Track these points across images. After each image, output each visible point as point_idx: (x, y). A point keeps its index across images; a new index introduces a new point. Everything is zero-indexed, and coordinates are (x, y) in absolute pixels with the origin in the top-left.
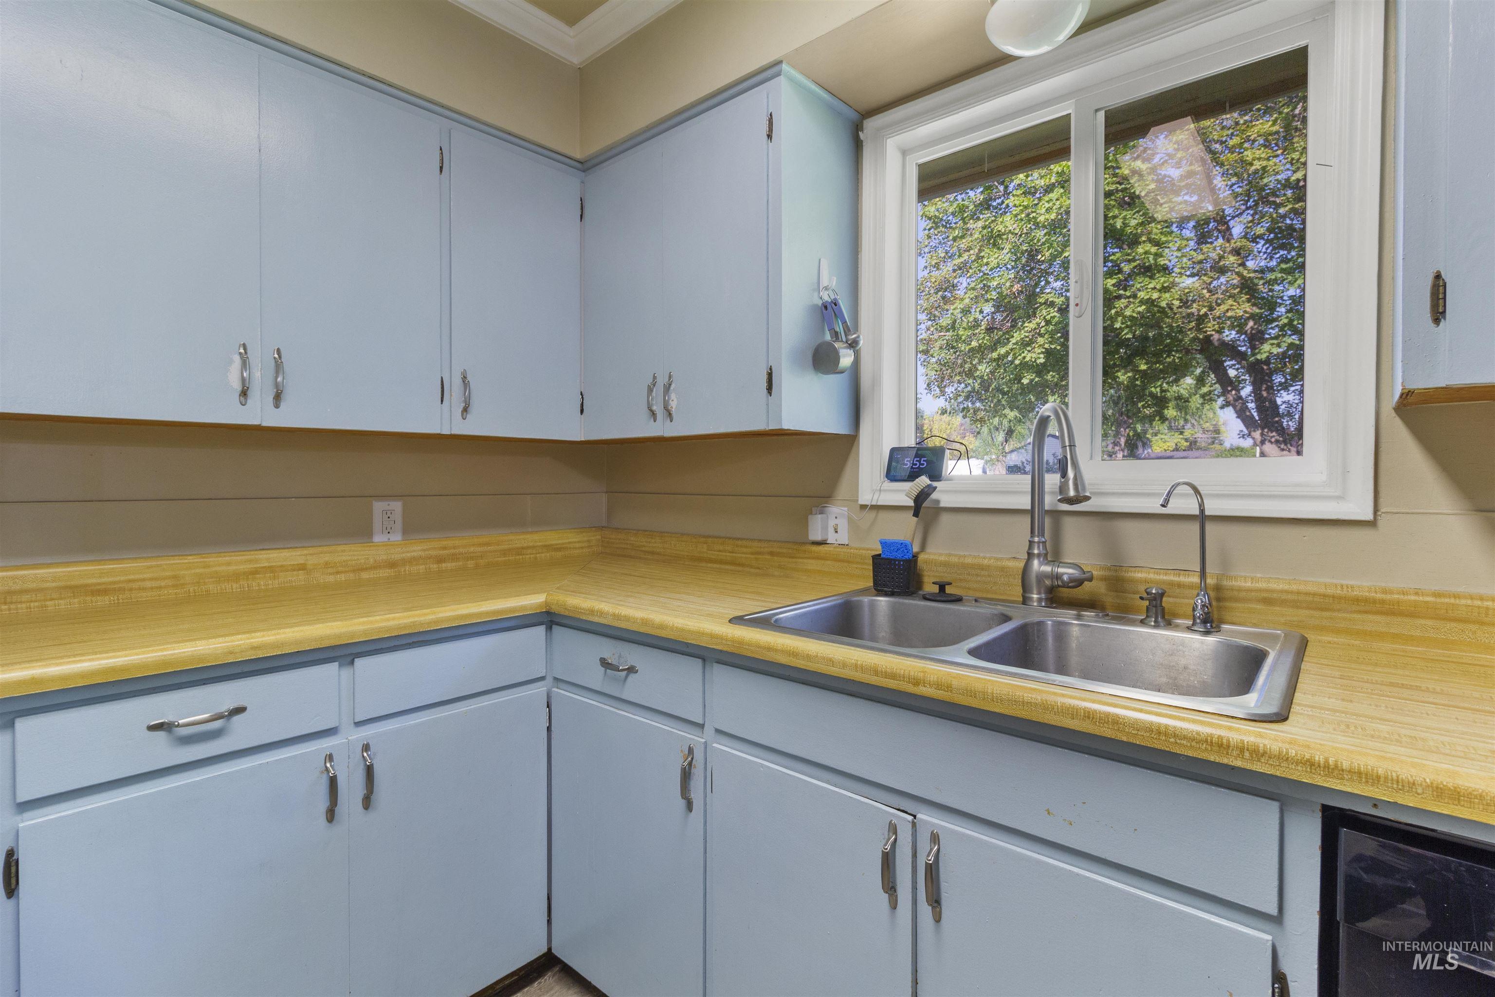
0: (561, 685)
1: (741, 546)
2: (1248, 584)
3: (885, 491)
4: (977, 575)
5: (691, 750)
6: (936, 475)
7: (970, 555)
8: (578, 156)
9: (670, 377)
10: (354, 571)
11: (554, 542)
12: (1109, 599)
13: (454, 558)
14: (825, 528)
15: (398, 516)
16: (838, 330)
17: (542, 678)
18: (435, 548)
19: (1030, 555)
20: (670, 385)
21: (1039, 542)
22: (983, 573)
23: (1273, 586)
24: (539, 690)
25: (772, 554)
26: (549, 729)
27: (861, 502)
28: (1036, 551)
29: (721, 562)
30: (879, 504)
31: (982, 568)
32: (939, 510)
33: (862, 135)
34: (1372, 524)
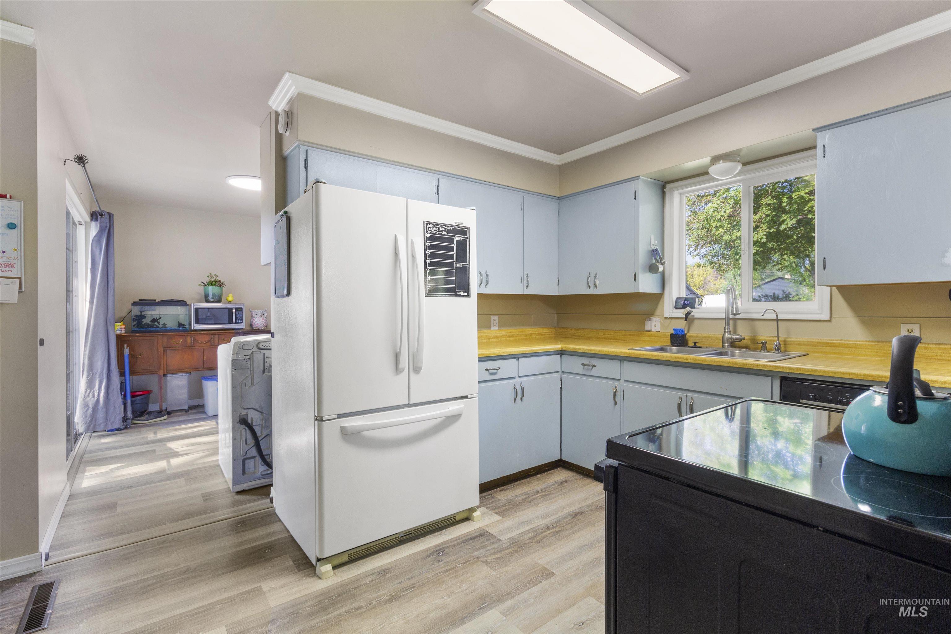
0: (565, 374)
1: (618, 333)
2: (794, 340)
3: (674, 312)
4: (708, 340)
5: (616, 387)
6: (693, 307)
7: (705, 334)
8: (558, 196)
9: (596, 274)
10: (488, 339)
11: (541, 332)
12: (752, 346)
13: (513, 336)
14: (651, 326)
15: (497, 321)
16: (657, 258)
17: (558, 372)
18: (508, 333)
19: (725, 332)
20: (596, 277)
21: (727, 328)
22: (709, 339)
23: (801, 340)
24: (558, 375)
25: (630, 335)
26: (561, 388)
27: (665, 316)
28: (727, 331)
29: (609, 339)
30: (672, 317)
31: (709, 337)
32: (694, 319)
33: (665, 190)
34: (830, 321)
